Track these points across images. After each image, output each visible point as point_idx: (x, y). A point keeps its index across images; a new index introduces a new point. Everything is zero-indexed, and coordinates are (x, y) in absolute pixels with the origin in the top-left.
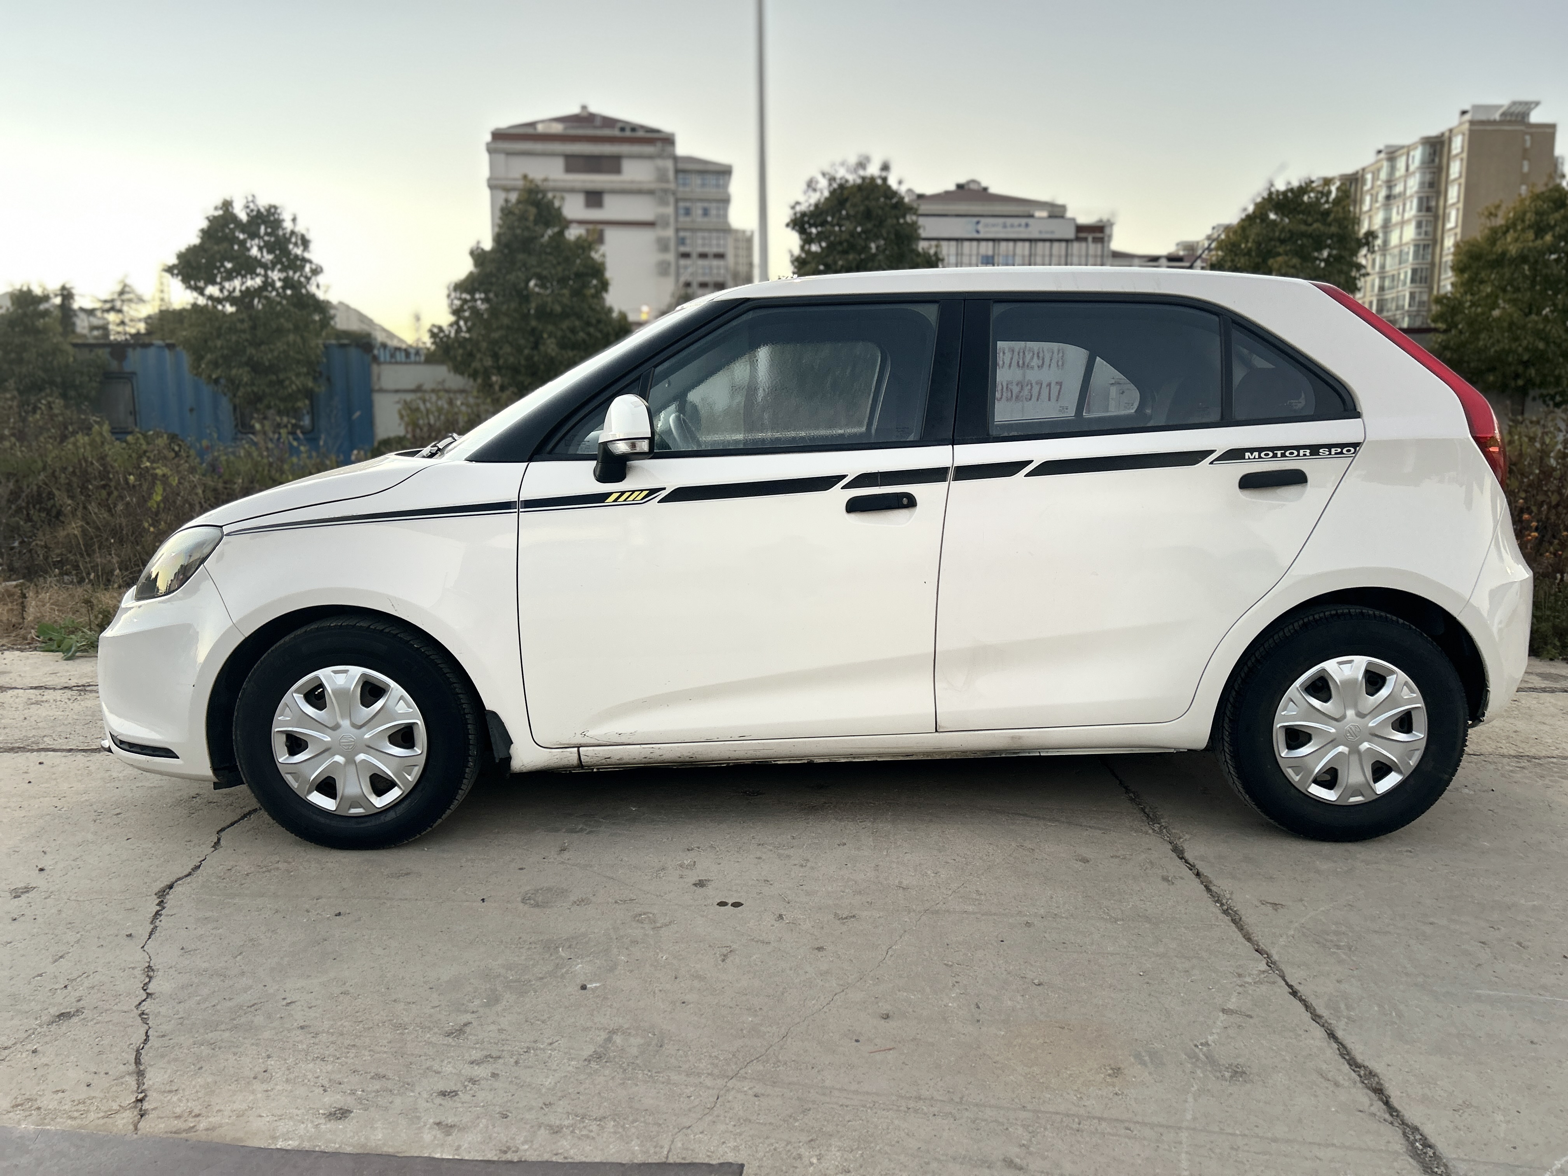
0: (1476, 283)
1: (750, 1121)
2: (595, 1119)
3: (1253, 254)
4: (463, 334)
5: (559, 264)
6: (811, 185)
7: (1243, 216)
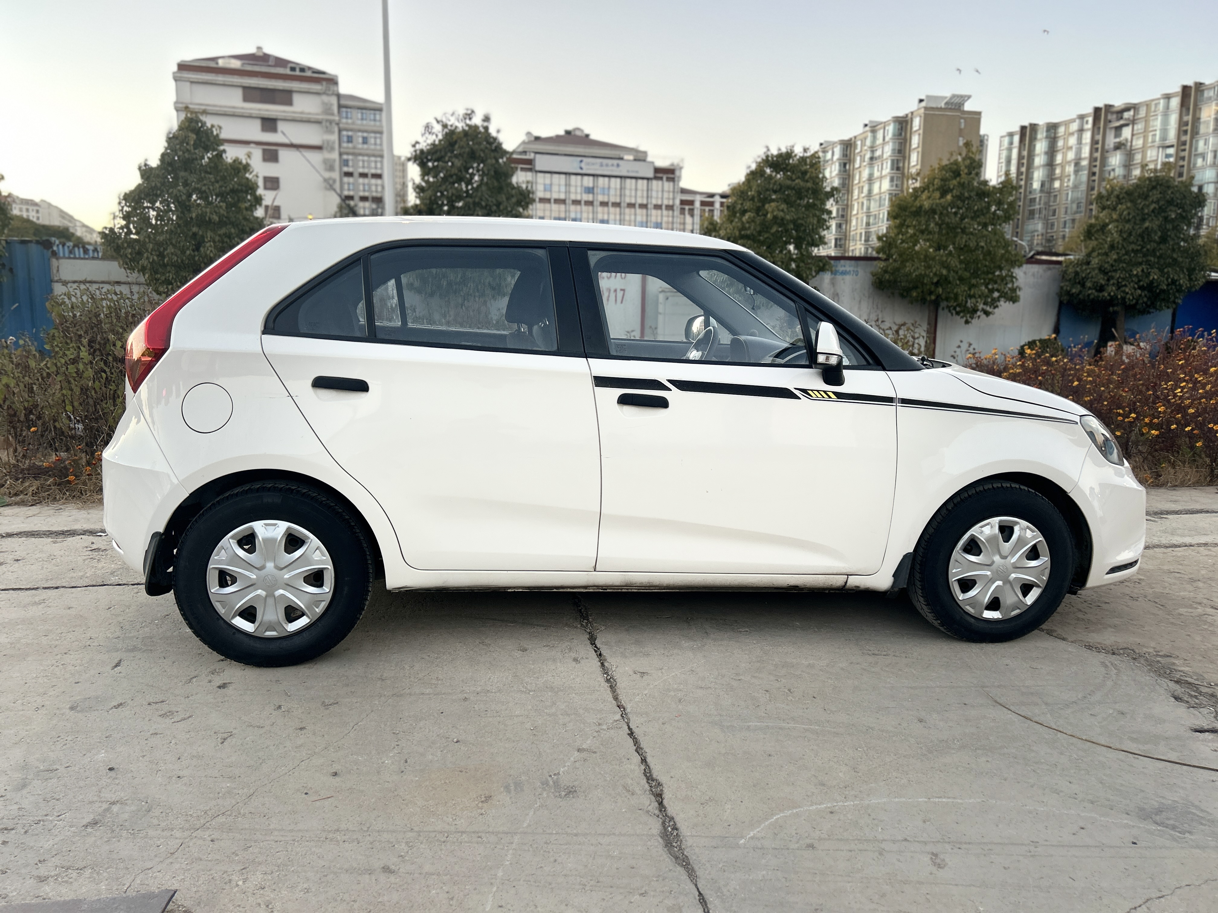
0: (905, 227)
1: (201, 860)
2: (77, 869)
3: (756, 200)
4: (133, 236)
5: (217, 182)
6: (428, 128)
7: (748, 171)
